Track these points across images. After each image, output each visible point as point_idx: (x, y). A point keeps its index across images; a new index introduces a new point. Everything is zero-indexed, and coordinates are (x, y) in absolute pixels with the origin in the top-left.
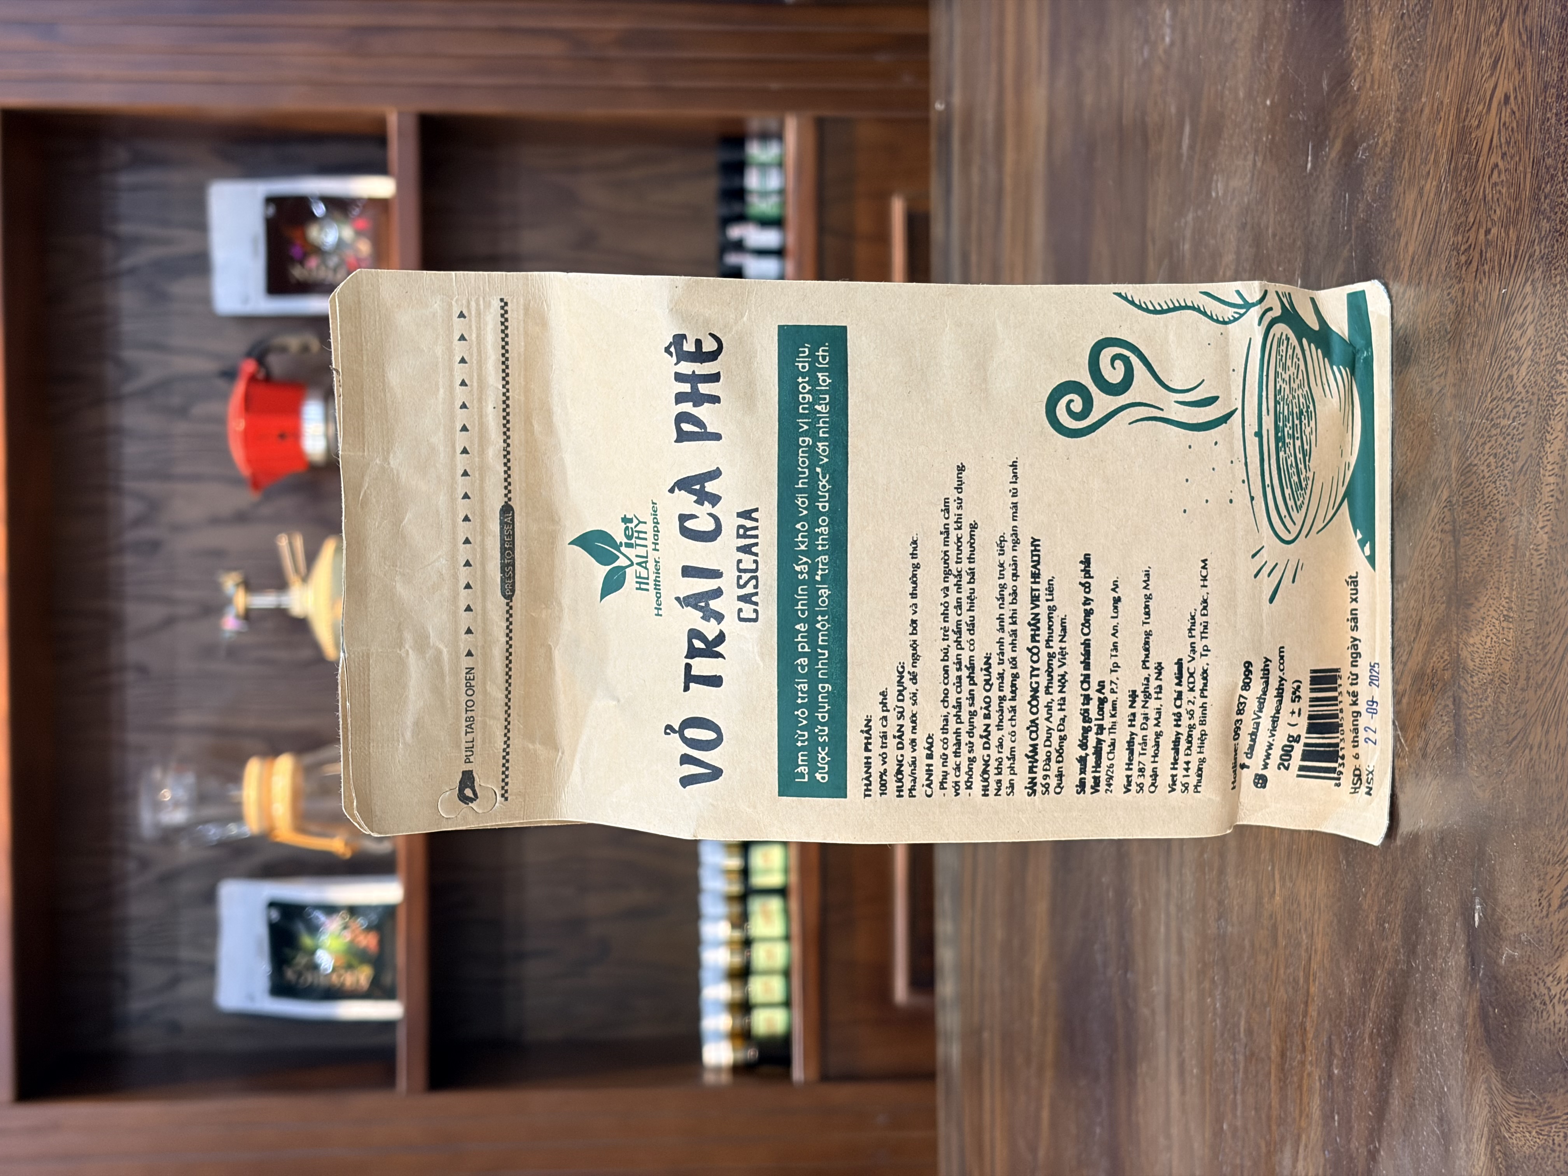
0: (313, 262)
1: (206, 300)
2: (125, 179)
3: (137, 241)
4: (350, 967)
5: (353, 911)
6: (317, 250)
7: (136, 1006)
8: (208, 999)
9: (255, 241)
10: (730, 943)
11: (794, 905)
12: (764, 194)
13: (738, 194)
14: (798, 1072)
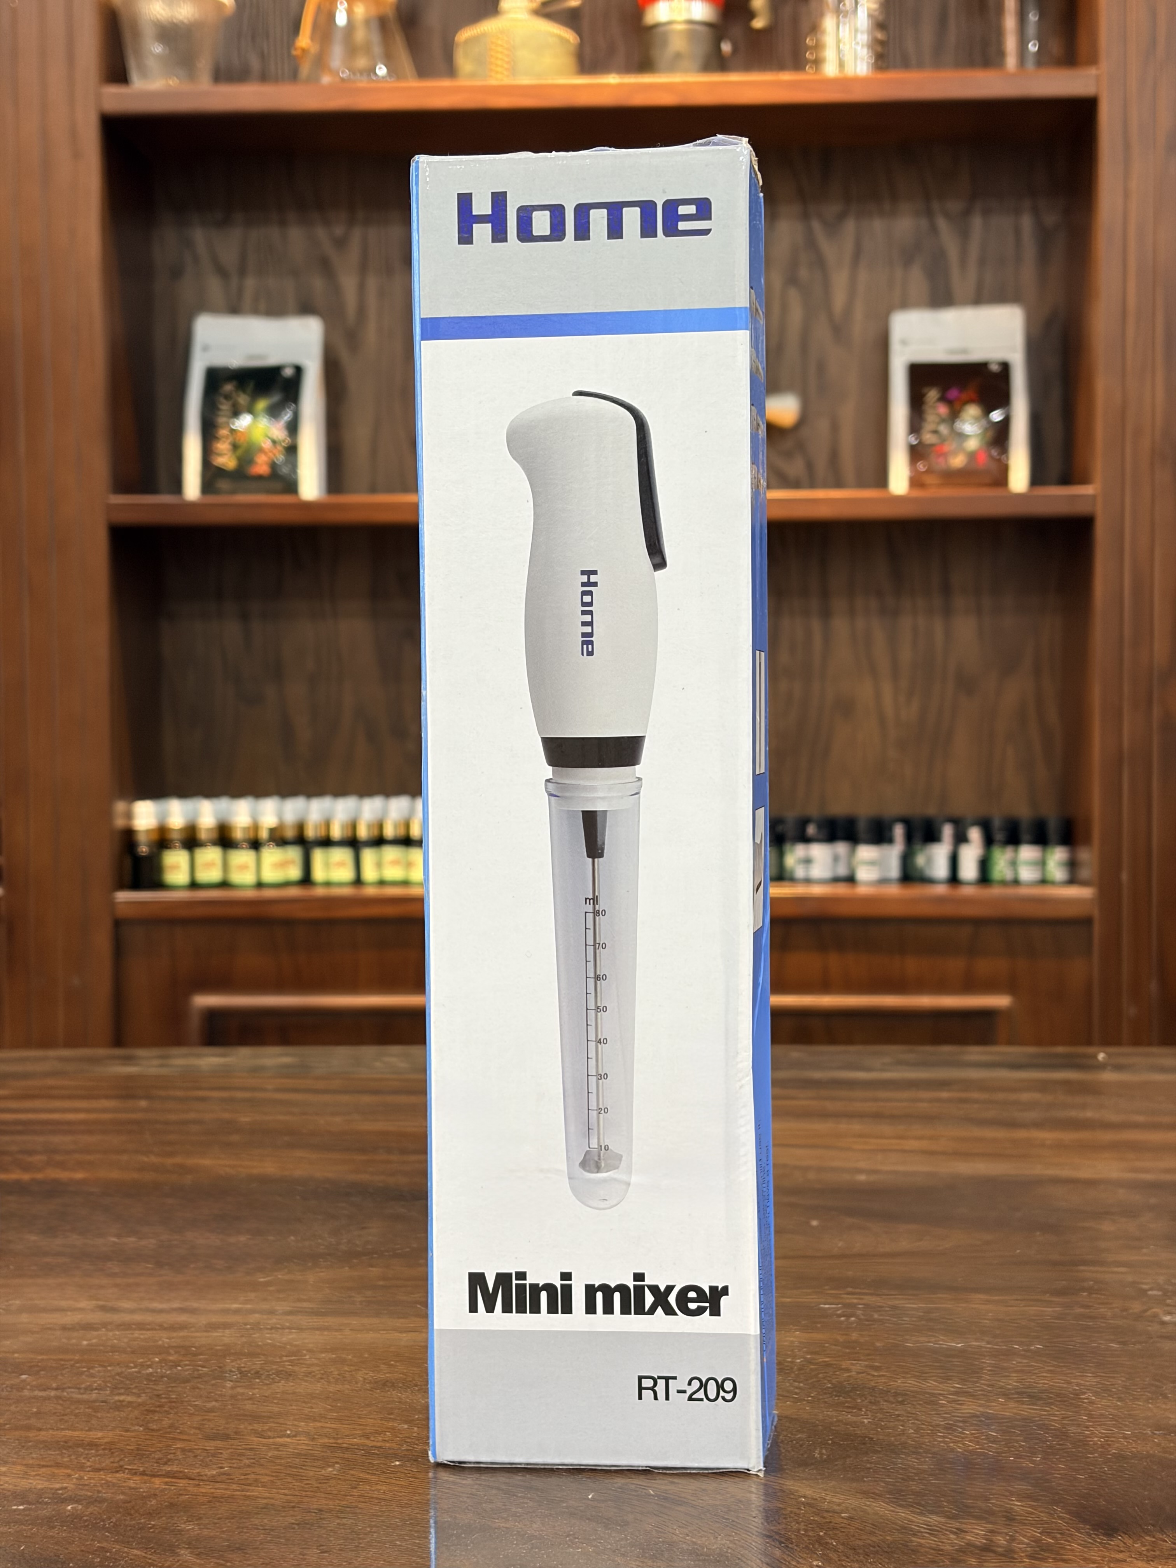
0: (943, 410)
1: (905, 304)
2: (1027, 222)
3: (964, 234)
4: (235, 447)
5: (292, 450)
6: (955, 415)
7: (199, 235)
8: (205, 306)
9: (964, 351)
10: (256, 827)
11: (294, 892)
12: (1014, 864)
13: (1013, 839)
14: (124, 896)
